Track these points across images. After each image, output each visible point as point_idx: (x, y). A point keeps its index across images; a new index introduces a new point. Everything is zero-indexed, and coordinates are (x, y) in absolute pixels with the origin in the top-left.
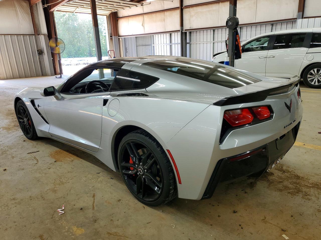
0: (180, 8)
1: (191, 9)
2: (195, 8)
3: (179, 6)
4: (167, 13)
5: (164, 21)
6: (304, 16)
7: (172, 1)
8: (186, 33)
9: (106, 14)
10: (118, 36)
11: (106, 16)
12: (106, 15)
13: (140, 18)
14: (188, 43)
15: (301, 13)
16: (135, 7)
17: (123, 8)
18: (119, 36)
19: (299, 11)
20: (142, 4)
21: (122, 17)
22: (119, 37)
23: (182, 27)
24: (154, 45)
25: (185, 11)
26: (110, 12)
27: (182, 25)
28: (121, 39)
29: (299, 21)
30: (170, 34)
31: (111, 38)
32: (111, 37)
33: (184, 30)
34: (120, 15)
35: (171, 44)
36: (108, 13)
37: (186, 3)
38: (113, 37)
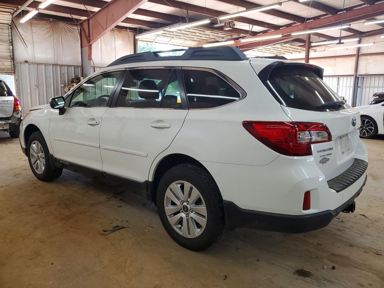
1: (369, 57)
2: (374, 57)
3: (356, 54)
4: (338, 60)
5: (335, 65)
7: (347, 49)
8: (358, 78)
14: (359, 87)
20: (315, 50)
30: (339, 78)
33: (358, 75)
35: (338, 87)
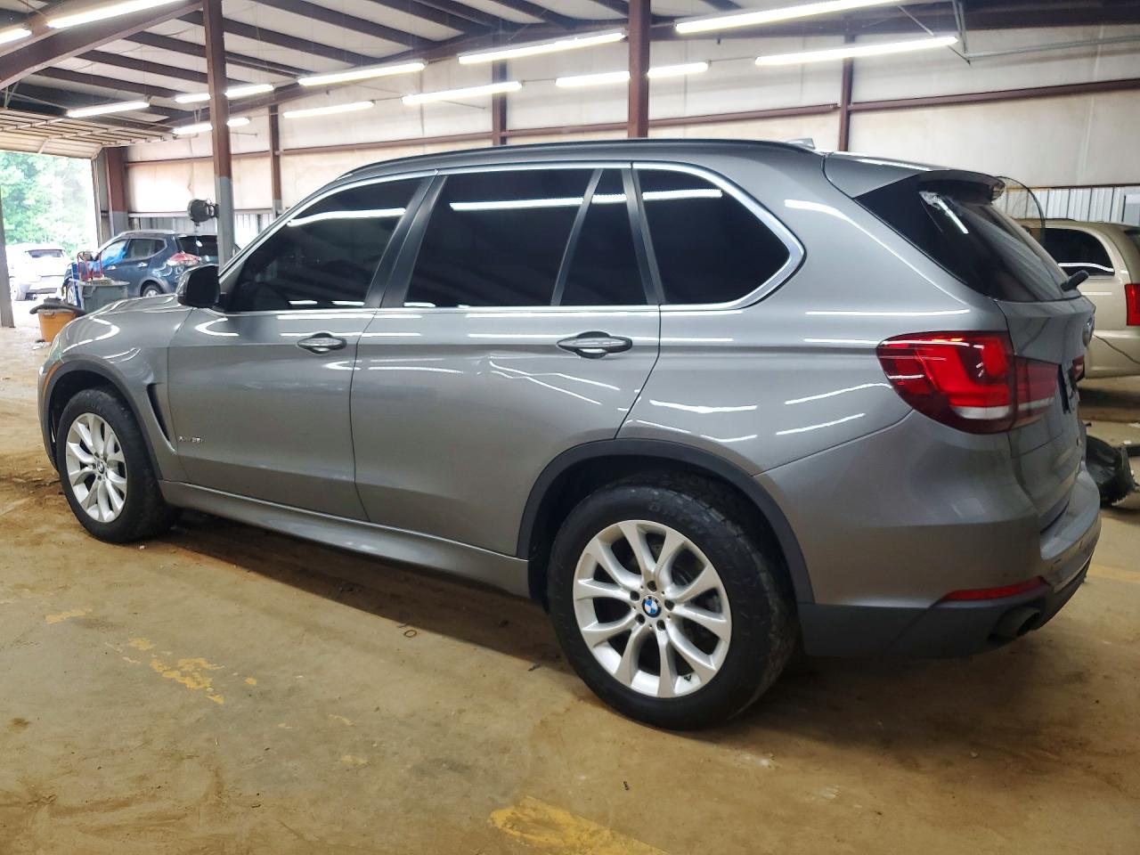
0: (270, 152)
9: (90, 155)
10: (126, 212)
11: (90, 161)
13: (184, 169)
16: (159, 140)
18: (130, 213)
21: (139, 159)
22: (132, 215)
23: (278, 201)
25: (284, 161)
26: (100, 147)
27: (277, 194)
28: (136, 221)
31: (105, 214)
32: (102, 212)
34: (136, 155)
36: (93, 149)
37: (286, 142)
38: (111, 213)
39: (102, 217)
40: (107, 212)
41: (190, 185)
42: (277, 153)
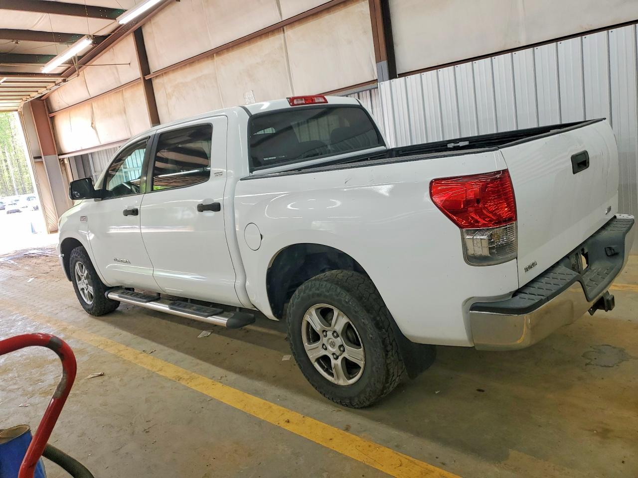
0: (142, 78)
6: (398, 72)
9: (16, 108)
10: (57, 155)
11: (16, 113)
12: (17, 110)
15: (384, 64)
17: (37, 91)
18: (59, 155)
19: (378, 60)
22: (61, 157)
24: (125, 170)
25: (156, 83)
28: (66, 162)
29: (385, 86)
31: (39, 160)
32: (36, 158)
36: (18, 104)
37: (155, 64)
38: (43, 158)
39: (35, 162)
40: (40, 157)
41: (92, 124)
42: (147, 78)
